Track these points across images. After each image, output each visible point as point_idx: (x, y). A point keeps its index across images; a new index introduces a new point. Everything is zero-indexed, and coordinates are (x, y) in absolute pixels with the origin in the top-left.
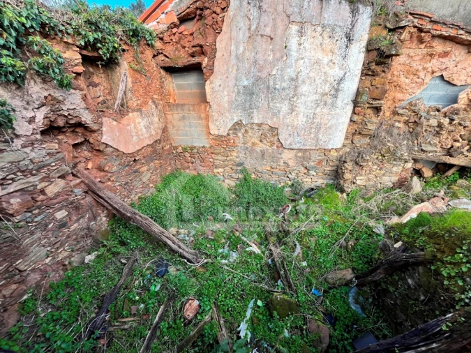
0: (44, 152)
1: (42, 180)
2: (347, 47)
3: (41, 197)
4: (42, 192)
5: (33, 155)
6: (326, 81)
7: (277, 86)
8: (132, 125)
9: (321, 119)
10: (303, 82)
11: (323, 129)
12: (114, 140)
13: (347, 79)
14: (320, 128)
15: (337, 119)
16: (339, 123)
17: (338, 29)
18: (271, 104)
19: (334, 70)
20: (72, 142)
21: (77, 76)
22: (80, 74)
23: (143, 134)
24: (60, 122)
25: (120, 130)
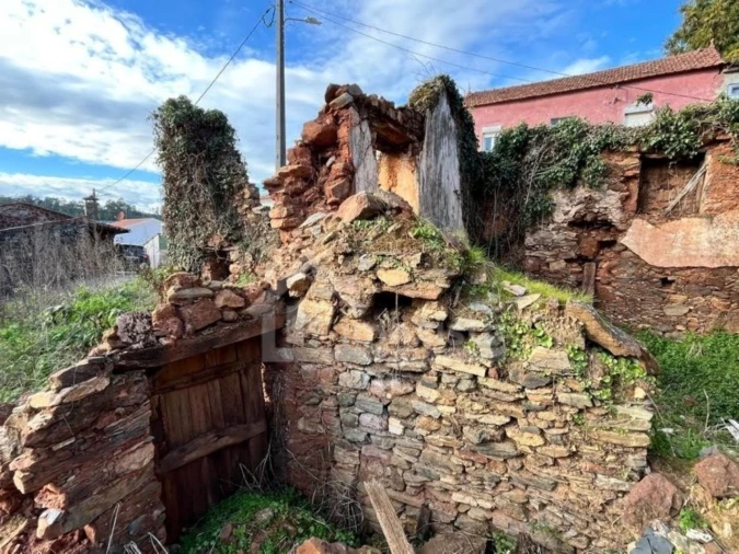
0: (563, 237)
1: (551, 256)
5: (555, 237)
8: (681, 234)
12: (638, 244)
20: (599, 238)
21: (628, 179)
22: (634, 177)
23: (698, 250)
24: (589, 218)
25: (654, 237)
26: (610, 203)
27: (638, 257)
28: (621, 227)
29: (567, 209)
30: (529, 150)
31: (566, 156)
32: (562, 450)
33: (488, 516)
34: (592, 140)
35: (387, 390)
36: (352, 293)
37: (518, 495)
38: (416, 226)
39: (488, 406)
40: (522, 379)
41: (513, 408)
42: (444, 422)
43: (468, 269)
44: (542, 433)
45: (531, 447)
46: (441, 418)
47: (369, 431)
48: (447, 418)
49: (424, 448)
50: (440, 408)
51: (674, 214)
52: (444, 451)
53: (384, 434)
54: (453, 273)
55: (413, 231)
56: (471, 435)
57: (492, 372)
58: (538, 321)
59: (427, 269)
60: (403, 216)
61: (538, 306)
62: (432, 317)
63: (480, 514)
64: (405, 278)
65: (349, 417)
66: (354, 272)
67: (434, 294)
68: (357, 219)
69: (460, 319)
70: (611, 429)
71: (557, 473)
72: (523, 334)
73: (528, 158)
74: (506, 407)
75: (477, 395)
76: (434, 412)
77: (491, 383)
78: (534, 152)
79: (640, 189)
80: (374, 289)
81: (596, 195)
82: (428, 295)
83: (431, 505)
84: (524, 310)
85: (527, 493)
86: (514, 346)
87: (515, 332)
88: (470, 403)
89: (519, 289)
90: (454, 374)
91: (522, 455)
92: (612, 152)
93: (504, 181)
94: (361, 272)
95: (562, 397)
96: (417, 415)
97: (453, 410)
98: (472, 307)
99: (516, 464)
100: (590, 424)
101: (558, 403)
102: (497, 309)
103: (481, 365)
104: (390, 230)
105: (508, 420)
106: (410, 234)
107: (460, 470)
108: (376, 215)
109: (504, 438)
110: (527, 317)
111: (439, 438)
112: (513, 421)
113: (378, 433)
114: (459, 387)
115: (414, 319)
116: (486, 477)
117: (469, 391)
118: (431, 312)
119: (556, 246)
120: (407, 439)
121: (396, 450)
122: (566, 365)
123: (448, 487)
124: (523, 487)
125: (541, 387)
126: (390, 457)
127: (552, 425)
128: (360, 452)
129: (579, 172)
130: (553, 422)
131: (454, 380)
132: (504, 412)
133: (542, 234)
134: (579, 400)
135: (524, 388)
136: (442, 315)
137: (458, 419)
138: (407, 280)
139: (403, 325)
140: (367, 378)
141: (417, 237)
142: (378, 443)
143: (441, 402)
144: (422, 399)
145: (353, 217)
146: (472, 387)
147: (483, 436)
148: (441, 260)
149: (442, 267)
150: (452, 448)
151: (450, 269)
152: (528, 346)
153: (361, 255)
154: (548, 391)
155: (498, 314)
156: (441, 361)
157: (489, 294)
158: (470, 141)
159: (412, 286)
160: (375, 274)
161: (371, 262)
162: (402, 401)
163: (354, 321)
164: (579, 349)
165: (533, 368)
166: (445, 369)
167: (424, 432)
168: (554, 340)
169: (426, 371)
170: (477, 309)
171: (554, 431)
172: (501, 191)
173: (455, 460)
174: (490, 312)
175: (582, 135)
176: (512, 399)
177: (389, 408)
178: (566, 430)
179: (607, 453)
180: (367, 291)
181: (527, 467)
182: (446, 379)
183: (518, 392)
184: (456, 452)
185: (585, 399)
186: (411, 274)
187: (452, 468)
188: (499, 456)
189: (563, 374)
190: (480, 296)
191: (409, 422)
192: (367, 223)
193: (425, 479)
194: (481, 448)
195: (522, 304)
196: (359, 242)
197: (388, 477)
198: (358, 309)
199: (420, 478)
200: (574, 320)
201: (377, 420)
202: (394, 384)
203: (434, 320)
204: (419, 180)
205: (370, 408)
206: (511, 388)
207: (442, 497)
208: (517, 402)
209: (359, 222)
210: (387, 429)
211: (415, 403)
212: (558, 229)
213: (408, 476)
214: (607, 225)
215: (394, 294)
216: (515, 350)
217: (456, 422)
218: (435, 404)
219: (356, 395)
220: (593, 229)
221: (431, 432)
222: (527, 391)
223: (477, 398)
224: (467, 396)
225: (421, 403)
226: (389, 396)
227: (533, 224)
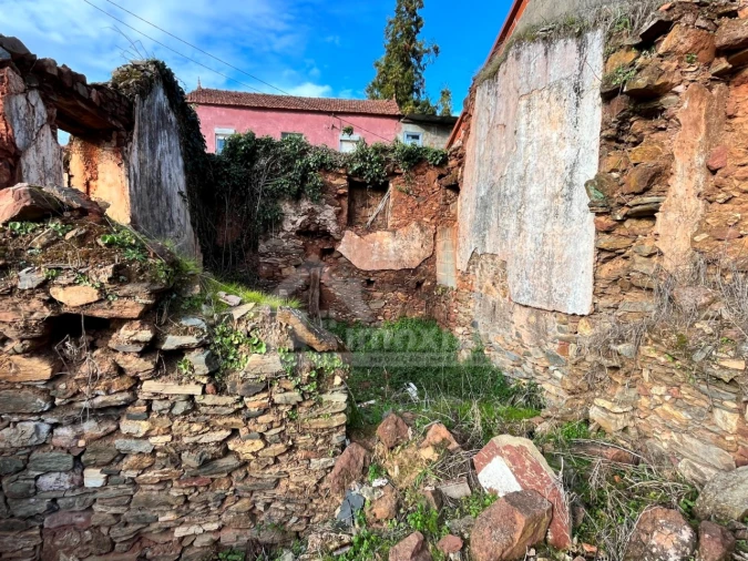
0: (292, 245)
1: (283, 262)
2: (577, 105)
3: (278, 274)
4: (280, 271)
5: (286, 244)
6: (556, 171)
7: (508, 192)
8: (377, 244)
9: (553, 245)
10: (531, 179)
11: (557, 266)
12: (349, 252)
13: (581, 161)
14: (553, 263)
15: (576, 245)
16: (579, 255)
17: (565, 83)
18: (501, 221)
19: (564, 151)
20: (321, 246)
21: (340, 197)
22: (343, 195)
23: (387, 256)
24: (312, 228)
25: (360, 245)
26: (328, 216)
27: (350, 262)
28: (337, 237)
29: (294, 219)
30: (257, 159)
31: (290, 169)
32: (280, 447)
33: (215, 537)
34: (311, 158)
35: (78, 437)
36: (10, 320)
37: (244, 504)
38: (108, 233)
39: (207, 423)
40: (240, 388)
41: (233, 419)
42: (158, 454)
43: (180, 281)
44: (262, 436)
45: (253, 453)
46: (154, 451)
47: (54, 495)
48: (161, 449)
49: (135, 491)
50: (152, 440)
51: (372, 228)
52: (160, 487)
53: (78, 492)
54: (157, 287)
55: (104, 239)
56: (190, 460)
57: (209, 388)
58: (252, 329)
59: (123, 283)
60: (91, 220)
61: (252, 315)
62: (134, 338)
63: (206, 539)
64: (93, 295)
65: (18, 488)
66: (12, 291)
67: (136, 312)
68: (13, 219)
69: (170, 337)
70: (319, 416)
71: (278, 470)
72: (240, 344)
73: (257, 166)
74: (226, 420)
75: (194, 416)
76: (145, 447)
77: (209, 399)
78: (263, 162)
79: (349, 205)
80: (48, 313)
81: (317, 208)
82: (127, 313)
83: (149, 554)
84: (239, 320)
85: (252, 499)
86: (231, 357)
87: (231, 343)
88: (187, 426)
89: (234, 299)
90: (166, 399)
91: (246, 463)
92: (328, 171)
93: (235, 187)
94: (23, 291)
95: (278, 398)
96: (125, 455)
97: (168, 438)
98: (184, 322)
99: (241, 474)
100: (302, 416)
101: (274, 405)
102: (211, 322)
103: (197, 383)
104: (68, 236)
105: (229, 433)
106: (100, 241)
107: (181, 501)
108: (48, 217)
109: (227, 452)
110: (242, 327)
111: (154, 474)
112: (235, 432)
113: (69, 494)
114: (174, 411)
115: (112, 344)
116: (210, 499)
117: (185, 413)
118: (133, 333)
119: (286, 253)
120: (111, 488)
121: (97, 508)
122: (279, 367)
123: (168, 525)
124: (248, 494)
125: (258, 393)
126: (89, 519)
127: (270, 426)
128: (42, 527)
129: (302, 185)
130: (272, 423)
131: (168, 404)
132: (225, 426)
133: (273, 241)
134: (291, 398)
135: (242, 397)
136: (146, 335)
137: (175, 447)
138: (96, 298)
139: (98, 352)
140: (45, 428)
141: (109, 245)
142: (70, 507)
143: (153, 433)
144: (129, 436)
145: (7, 217)
146: (189, 408)
147: (204, 457)
148: (142, 272)
149: (144, 281)
150: (170, 480)
151: (153, 282)
152: (244, 355)
153: (21, 269)
154: (265, 395)
155: (212, 327)
156: (149, 387)
157: (204, 307)
158: (195, 140)
159: (105, 304)
160: (47, 293)
161: (40, 277)
162: (101, 445)
163: (18, 357)
164: (289, 351)
165: (250, 376)
166: (156, 394)
167: (133, 474)
168: (268, 346)
169: (131, 402)
170: (189, 325)
171: (273, 432)
172: (232, 196)
173: (174, 493)
174: (203, 325)
175: (303, 153)
176: (231, 410)
177: (83, 458)
178: (283, 428)
179: (317, 439)
180: (35, 315)
181: (251, 474)
182: (157, 406)
183: (237, 403)
184: (176, 483)
185: (295, 396)
186: (101, 290)
187: (172, 502)
188: (222, 472)
189: (276, 377)
190: (193, 310)
191: (114, 467)
192: (32, 226)
193: (139, 526)
194: (203, 470)
195: (237, 314)
196: (19, 252)
197: (88, 543)
198: (22, 340)
199: (132, 528)
200: (284, 325)
201: (65, 477)
202: (90, 427)
203: (137, 342)
204: (128, 176)
205: (53, 465)
206: (230, 400)
207: (161, 539)
208: (237, 413)
209: (18, 225)
210: (81, 484)
211: (119, 443)
212: (288, 237)
213: (117, 532)
214: (326, 235)
215: (78, 316)
216: (232, 361)
217: (172, 450)
218: (146, 437)
219: (29, 454)
220: (318, 238)
221: (144, 470)
222: (246, 399)
223: (195, 419)
224: (183, 420)
225: (128, 441)
226: (82, 443)
227: (265, 231)
